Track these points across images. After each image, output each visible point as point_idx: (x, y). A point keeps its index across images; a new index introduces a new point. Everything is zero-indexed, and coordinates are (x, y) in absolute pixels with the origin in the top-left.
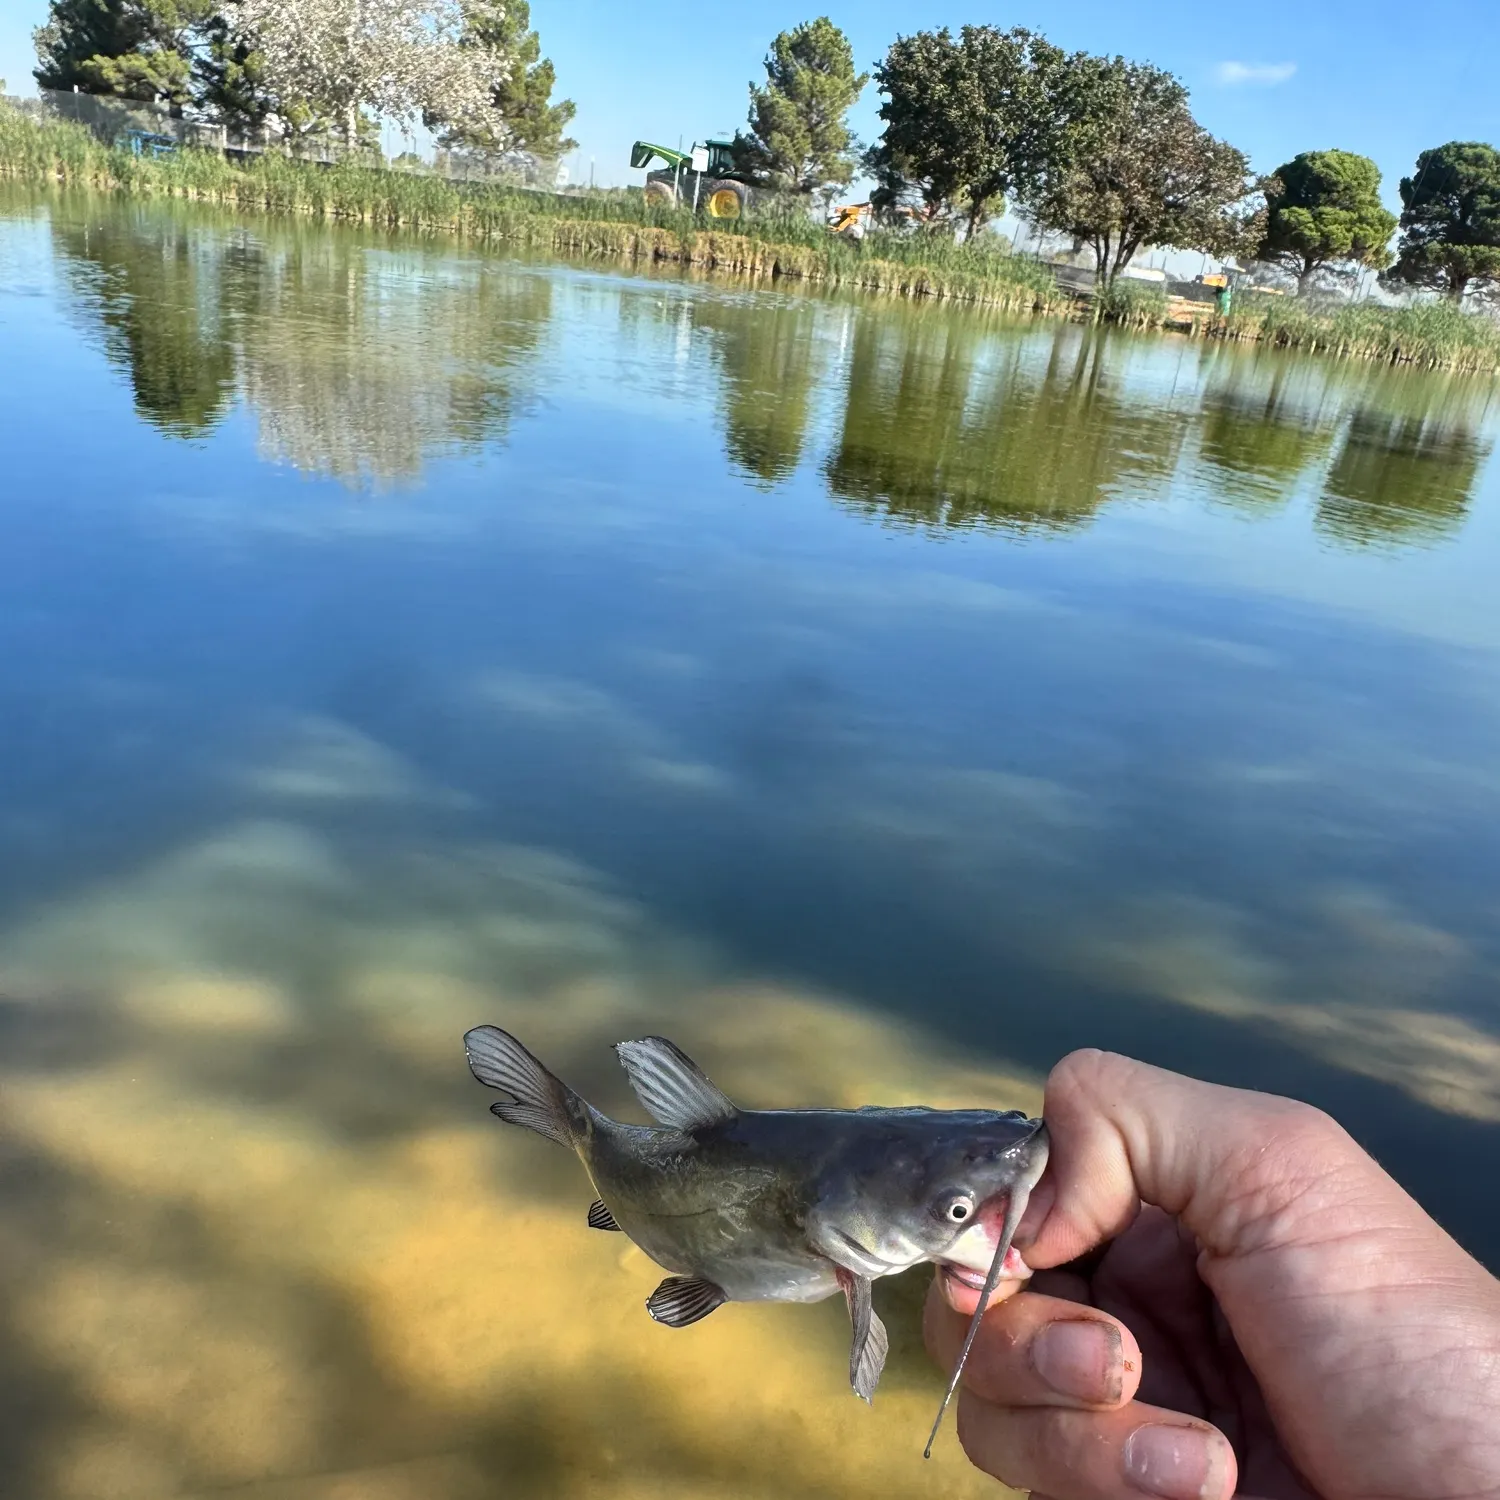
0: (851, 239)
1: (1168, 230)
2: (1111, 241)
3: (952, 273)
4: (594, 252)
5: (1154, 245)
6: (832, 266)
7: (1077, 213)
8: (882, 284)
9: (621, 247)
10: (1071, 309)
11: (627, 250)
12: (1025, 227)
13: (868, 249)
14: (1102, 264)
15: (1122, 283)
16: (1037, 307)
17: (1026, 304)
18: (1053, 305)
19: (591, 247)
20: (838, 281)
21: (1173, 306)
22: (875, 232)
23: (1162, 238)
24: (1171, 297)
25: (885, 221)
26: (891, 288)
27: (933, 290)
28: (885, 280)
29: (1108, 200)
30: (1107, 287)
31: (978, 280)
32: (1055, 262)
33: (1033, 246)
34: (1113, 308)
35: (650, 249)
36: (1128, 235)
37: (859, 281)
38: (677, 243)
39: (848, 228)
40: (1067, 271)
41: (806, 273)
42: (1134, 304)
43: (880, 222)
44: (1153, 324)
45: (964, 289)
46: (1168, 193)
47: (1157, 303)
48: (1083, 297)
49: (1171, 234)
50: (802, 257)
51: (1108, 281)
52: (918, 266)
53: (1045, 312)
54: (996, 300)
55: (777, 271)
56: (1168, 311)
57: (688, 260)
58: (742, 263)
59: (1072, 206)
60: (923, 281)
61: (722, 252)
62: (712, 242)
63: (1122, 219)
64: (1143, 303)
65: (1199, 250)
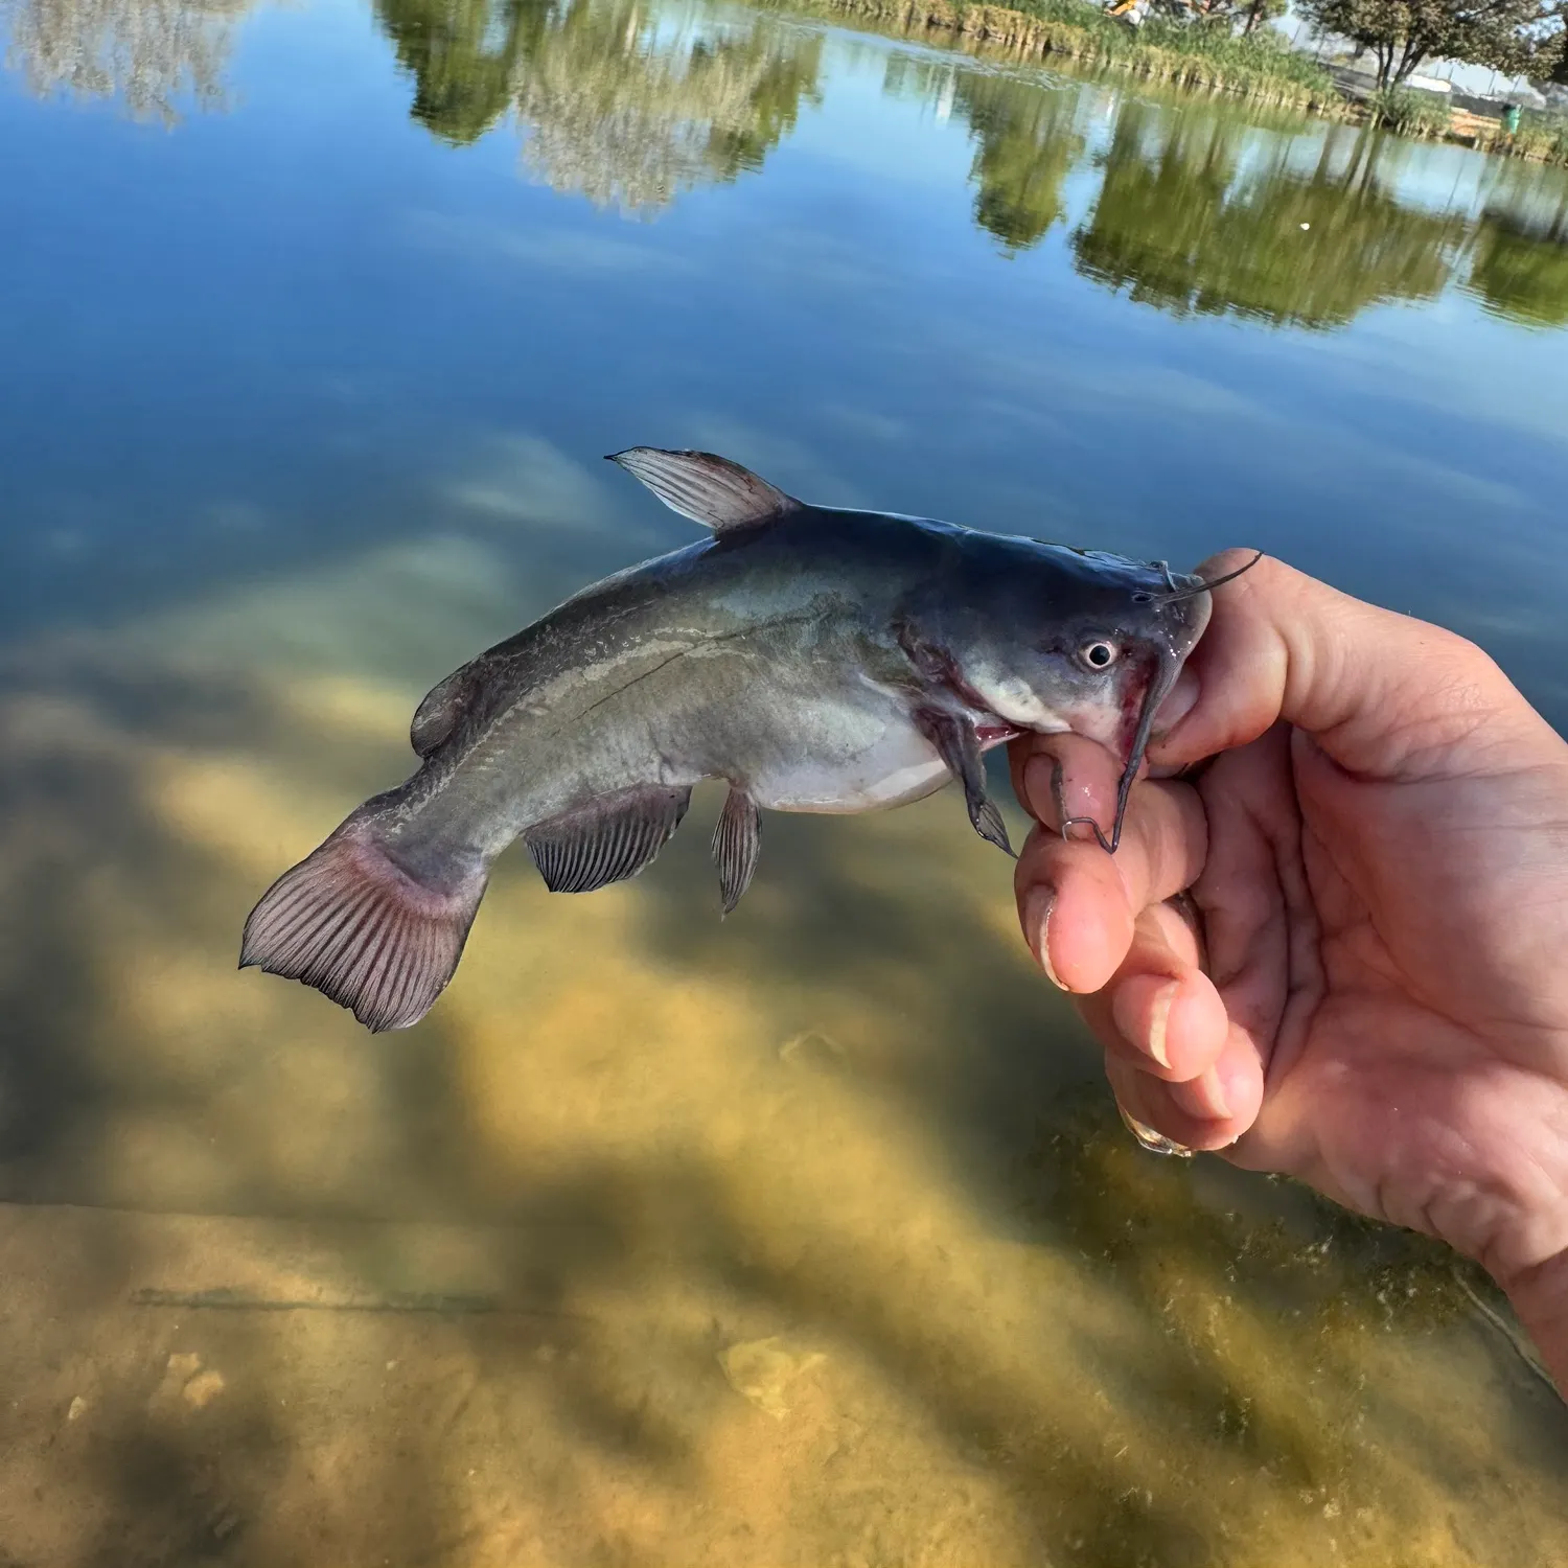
0: (1125, 23)
1: (1457, 44)
2: (1395, 49)
3: (1225, 66)
4: (869, 14)
5: (1441, 58)
6: (1104, 48)
7: (1363, 20)
8: (1152, 69)
9: (895, 11)
10: (1347, 110)
11: (902, 15)
12: (1306, 28)
13: (1142, 34)
14: (1384, 70)
15: (1404, 91)
16: (1312, 107)
17: (1300, 102)
18: (1329, 106)
19: (867, 9)
20: (1108, 62)
21: (1456, 119)
22: (1152, 17)
23: (1450, 52)
24: (1455, 109)
25: (1163, 9)
26: (1161, 74)
27: (1205, 80)
28: (1156, 64)
29: (1396, 11)
30: (1387, 92)
31: (1252, 74)
32: (1333, 64)
33: (1314, 46)
34: (1391, 114)
35: (924, 17)
36: (1414, 45)
37: (1130, 64)
38: (952, 12)
39: (1123, 13)
40: (1346, 74)
41: (1076, 53)
42: (1415, 112)
43: (1157, 11)
44: (1433, 135)
45: (1237, 81)
46: (1460, 9)
47: (1440, 113)
48: (1361, 101)
49: (1459, 48)
50: (1075, 37)
51: (1389, 88)
52: (1191, 55)
53: (1320, 112)
54: (1267, 97)
55: (1048, 47)
56: (1451, 122)
57: (960, 29)
58: (1014, 36)
59: (1357, 12)
60: (1196, 71)
61: (995, 25)
62: (986, 15)
63: (1409, 29)
64: (1424, 112)
65: (1489, 66)
